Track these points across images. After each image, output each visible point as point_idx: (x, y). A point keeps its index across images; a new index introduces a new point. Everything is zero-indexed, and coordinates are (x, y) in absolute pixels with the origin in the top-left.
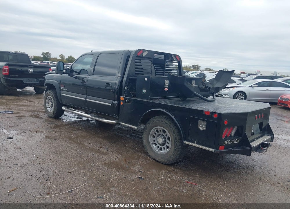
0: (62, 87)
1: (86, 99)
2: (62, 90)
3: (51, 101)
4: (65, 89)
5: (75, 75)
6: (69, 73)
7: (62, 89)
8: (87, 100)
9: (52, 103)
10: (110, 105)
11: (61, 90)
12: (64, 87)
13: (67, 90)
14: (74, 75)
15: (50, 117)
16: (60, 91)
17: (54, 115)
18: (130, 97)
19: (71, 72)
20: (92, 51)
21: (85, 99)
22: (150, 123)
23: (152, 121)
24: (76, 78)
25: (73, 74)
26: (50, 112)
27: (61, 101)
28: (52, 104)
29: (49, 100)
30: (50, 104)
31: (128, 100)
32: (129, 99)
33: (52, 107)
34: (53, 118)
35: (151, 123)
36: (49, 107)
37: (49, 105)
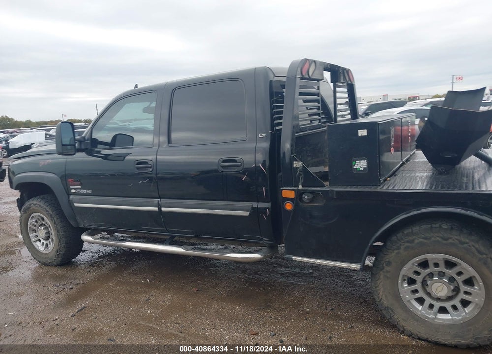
0: (72, 187)
1: (160, 209)
2: (74, 194)
3: (42, 225)
4: (84, 191)
5: (103, 152)
6: (89, 147)
7: (73, 191)
8: (163, 209)
9: (46, 228)
10: (247, 214)
11: (69, 194)
12: (81, 184)
13: (90, 191)
14: (99, 152)
15: (46, 265)
16: (69, 197)
17: (59, 259)
18: (317, 187)
19: (91, 145)
20: (136, 86)
21: (156, 209)
22: (399, 248)
23: (408, 242)
24: (106, 157)
25: (96, 150)
26: (44, 252)
27: (76, 221)
28: (48, 232)
29: (37, 222)
30: (42, 232)
31: (311, 196)
32: (312, 192)
33: (47, 239)
34: (56, 266)
35: (403, 247)
36: (40, 241)
37: (37, 236)
